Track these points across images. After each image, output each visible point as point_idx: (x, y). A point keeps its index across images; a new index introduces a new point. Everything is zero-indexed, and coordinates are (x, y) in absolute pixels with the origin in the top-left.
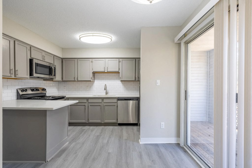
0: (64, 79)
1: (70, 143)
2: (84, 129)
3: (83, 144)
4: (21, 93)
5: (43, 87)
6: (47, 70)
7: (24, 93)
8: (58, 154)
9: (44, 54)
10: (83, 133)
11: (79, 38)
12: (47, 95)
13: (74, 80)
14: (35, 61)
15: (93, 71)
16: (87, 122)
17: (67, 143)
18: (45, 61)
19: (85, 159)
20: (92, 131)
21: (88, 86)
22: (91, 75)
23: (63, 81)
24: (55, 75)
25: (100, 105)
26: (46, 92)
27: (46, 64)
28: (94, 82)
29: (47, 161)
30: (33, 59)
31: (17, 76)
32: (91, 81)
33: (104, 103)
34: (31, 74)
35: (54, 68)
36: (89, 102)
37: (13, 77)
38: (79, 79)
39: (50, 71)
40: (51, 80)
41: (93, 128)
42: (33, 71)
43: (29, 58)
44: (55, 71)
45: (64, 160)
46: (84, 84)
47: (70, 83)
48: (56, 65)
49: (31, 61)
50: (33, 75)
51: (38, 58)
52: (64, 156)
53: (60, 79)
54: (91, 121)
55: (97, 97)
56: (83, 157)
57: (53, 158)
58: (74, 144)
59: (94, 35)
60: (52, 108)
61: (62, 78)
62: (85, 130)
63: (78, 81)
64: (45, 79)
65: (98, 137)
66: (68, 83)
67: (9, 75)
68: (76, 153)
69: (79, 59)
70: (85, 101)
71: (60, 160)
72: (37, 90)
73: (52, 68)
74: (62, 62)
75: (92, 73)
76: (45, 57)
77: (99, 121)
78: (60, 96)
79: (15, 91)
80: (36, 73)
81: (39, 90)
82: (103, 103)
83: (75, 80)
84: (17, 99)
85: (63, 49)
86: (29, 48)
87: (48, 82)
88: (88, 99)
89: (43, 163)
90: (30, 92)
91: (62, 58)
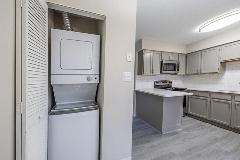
0: (187, 73)
1: (183, 130)
2: (203, 124)
3: (195, 137)
4: (156, 84)
5: (170, 80)
6: (173, 67)
7: (158, 84)
8: (171, 133)
9: (170, 55)
10: (200, 128)
11: (199, 30)
12: (173, 86)
13: (196, 73)
14: (164, 62)
15: (221, 61)
16: (209, 119)
17: (181, 129)
18: (171, 60)
19: (190, 150)
20: (213, 130)
21: (215, 79)
22: (219, 65)
23: (187, 75)
24: (178, 70)
25: (228, 103)
26: (172, 84)
27: (172, 62)
28: (225, 73)
29: (163, 134)
30: (162, 61)
31: (154, 73)
32: (217, 72)
33: (236, 101)
34: (161, 71)
35: (178, 64)
36: (212, 97)
37: (152, 74)
38: (202, 72)
39: (175, 67)
40: (176, 74)
41: (215, 128)
42: (162, 69)
43: (161, 60)
44: (178, 67)
45: (174, 139)
46: (209, 76)
47: (194, 76)
48: (179, 62)
49: (162, 62)
50: (162, 72)
51: (166, 59)
52: (174, 136)
53: (184, 73)
54: (213, 119)
55: (227, 92)
56: (189, 147)
57: (166, 134)
58: (186, 132)
59: (215, 20)
60: (165, 96)
61: (186, 72)
62: (204, 126)
63: (201, 74)
64: (172, 74)
65: (217, 140)
66: (191, 76)
67: (150, 73)
68: (184, 140)
69: (202, 51)
70: (207, 95)
71: (170, 138)
72: (166, 82)
73: (176, 65)
74: (186, 57)
75: (220, 63)
76: (171, 57)
77: (226, 123)
78: (181, 88)
79: (153, 83)
80: (164, 70)
81: (167, 83)
82: (233, 100)
83: (198, 73)
84: (154, 88)
85: (188, 46)
86: (160, 53)
87: (175, 76)
88: (211, 94)
89: (160, 133)
90: (161, 84)
91: (186, 54)
